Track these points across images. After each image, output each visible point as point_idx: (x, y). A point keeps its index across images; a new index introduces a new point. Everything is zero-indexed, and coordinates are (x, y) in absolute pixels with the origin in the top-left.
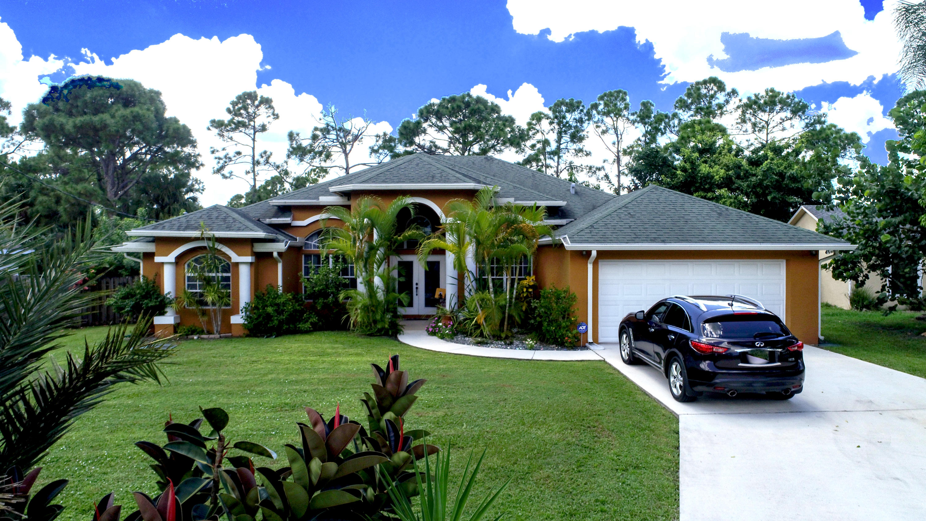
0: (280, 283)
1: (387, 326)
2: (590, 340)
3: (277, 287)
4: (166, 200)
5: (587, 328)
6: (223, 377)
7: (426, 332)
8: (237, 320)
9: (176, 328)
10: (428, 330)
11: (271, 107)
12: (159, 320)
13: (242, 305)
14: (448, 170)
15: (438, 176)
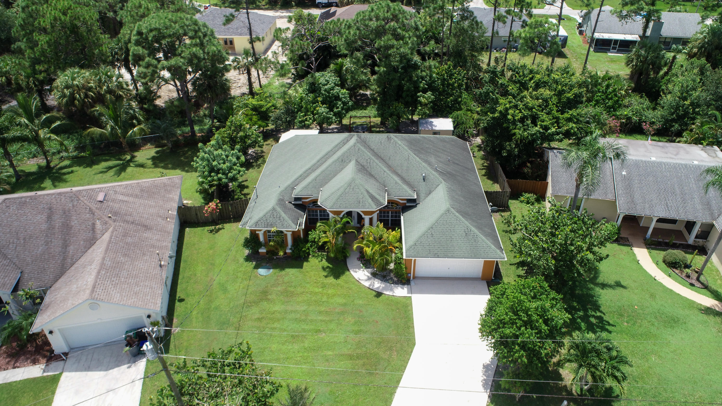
2: (412, 279)
3: (301, 238)
5: (411, 273)
8: (288, 251)
9: (267, 255)
12: (261, 251)
13: (289, 246)
14: (366, 194)
15: (361, 201)
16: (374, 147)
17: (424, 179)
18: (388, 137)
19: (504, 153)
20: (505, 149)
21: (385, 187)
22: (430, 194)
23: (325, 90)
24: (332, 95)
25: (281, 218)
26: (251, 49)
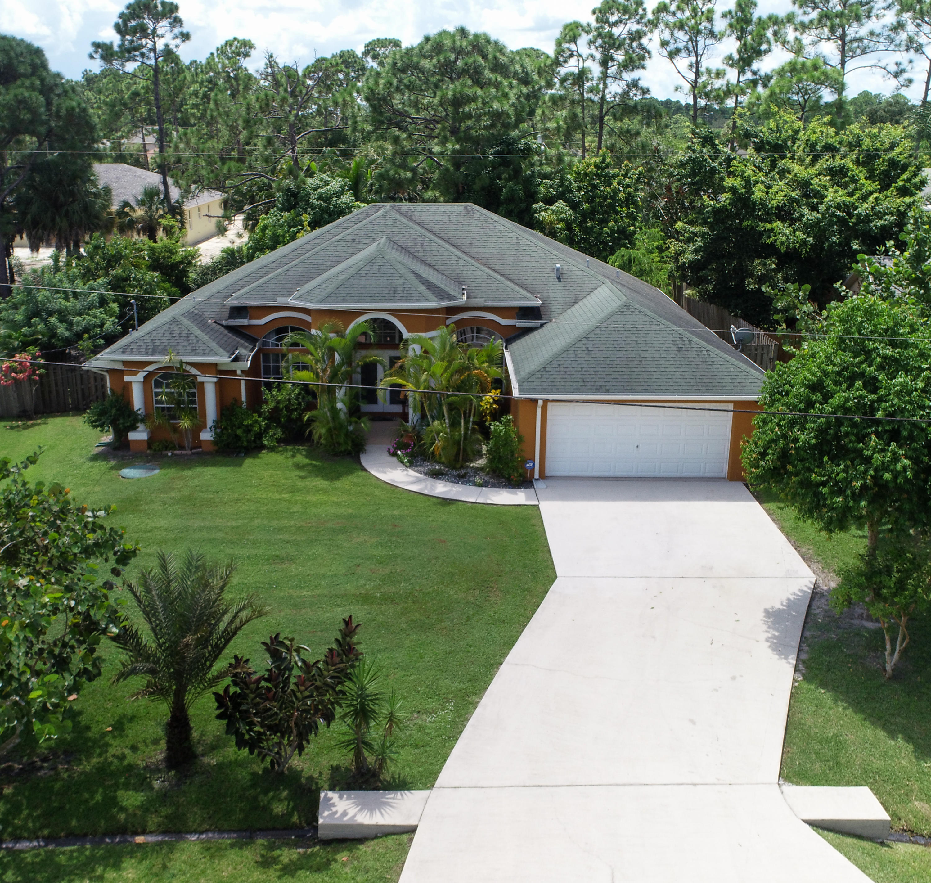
0: (244, 398)
1: (349, 448)
2: (537, 476)
3: (242, 403)
4: (62, 198)
5: (534, 465)
6: (219, 522)
7: (387, 454)
8: (206, 436)
9: (150, 443)
10: (389, 451)
11: (177, 21)
12: (133, 436)
13: (210, 422)
14: (411, 277)
15: (400, 289)
16: (433, 225)
17: (559, 278)
18: (466, 208)
19: (749, 283)
20: (751, 275)
21: (462, 285)
22: (576, 302)
23: (320, 198)
24: (335, 206)
25: (192, 338)
26: (162, 188)
